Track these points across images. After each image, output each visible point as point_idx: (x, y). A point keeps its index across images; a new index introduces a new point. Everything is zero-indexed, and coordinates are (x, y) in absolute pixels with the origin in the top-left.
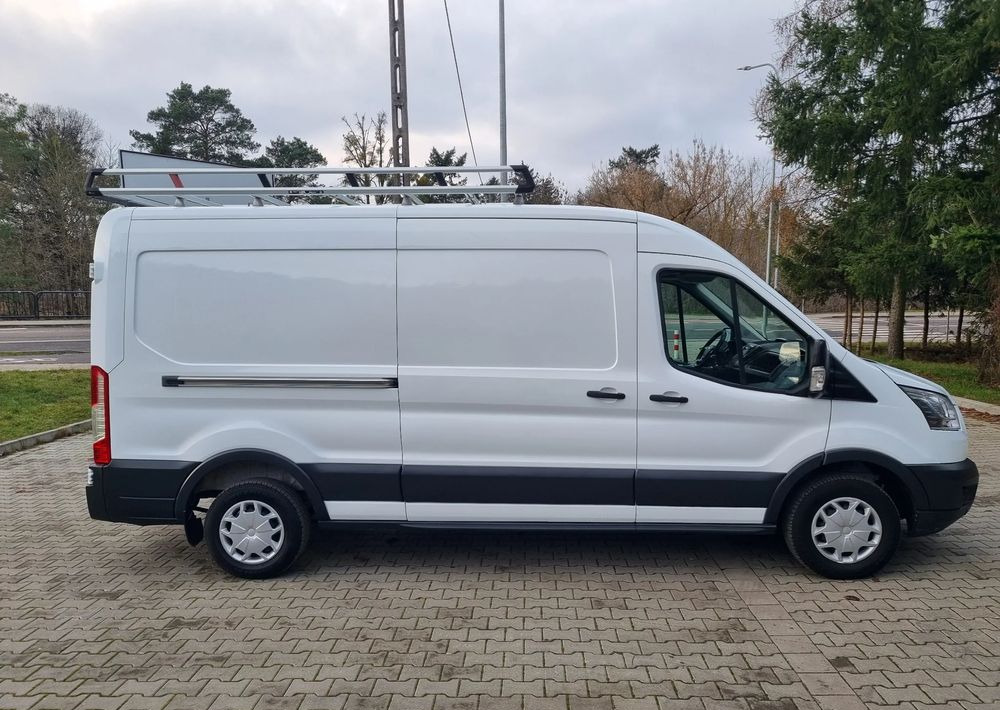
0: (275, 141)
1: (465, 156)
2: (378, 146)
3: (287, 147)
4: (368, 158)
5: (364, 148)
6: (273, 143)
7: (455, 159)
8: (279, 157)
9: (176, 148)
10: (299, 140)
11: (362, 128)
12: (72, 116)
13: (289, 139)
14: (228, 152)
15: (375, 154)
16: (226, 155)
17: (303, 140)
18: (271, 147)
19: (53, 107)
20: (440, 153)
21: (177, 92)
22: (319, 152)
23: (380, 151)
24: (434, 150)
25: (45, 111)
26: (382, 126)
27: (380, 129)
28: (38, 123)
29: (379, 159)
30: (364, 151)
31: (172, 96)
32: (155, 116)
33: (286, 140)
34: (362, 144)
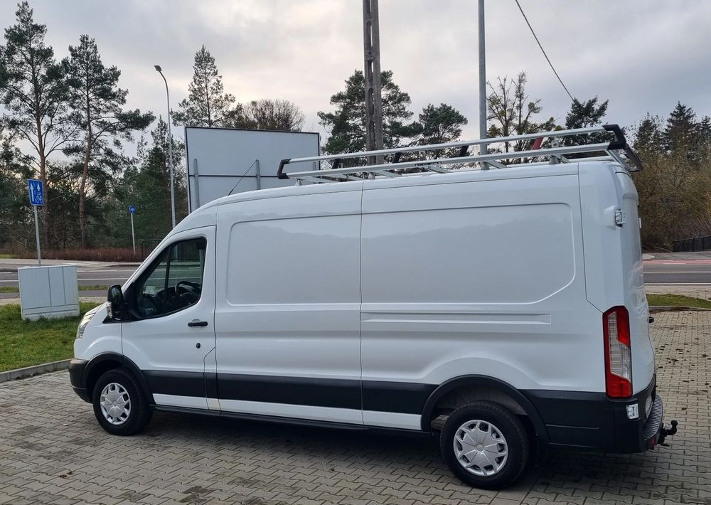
0: (427, 108)
1: (606, 103)
2: (517, 103)
3: (436, 112)
4: (508, 114)
5: (505, 106)
6: (424, 110)
7: (596, 107)
8: (428, 121)
9: (351, 122)
10: (444, 106)
11: (504, 89)
12: (285, 106)
13: (437, 105)
14: (389, 122)
15: (515, 110)
16: (388, 124)
17: (448, 105)
18: (423, 114)
19: (273, 101)
20: (581, 103)
21: (352, 79)
22: (460, 113)
23: (520, 107)
24: (575, 101)
25: (268, 104)
26: (522, 84)
27: (519, 88)
28: (264, 114)
29: (518, 114)
30: (505, 109)
31: (349, 83)
32: (336, 99)
33: (435, 107)
34: (503, 102)
